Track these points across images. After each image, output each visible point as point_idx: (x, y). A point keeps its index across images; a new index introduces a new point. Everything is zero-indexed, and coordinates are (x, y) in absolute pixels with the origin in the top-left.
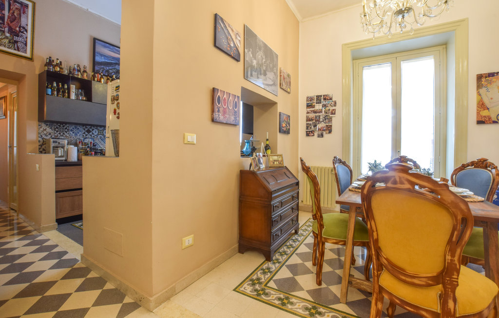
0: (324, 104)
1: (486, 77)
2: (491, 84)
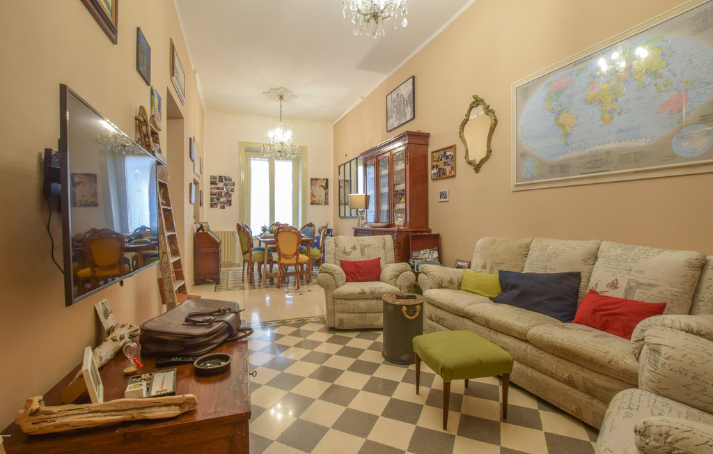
0: (225, 183)
1: (314, 180)
2: (315, 184)
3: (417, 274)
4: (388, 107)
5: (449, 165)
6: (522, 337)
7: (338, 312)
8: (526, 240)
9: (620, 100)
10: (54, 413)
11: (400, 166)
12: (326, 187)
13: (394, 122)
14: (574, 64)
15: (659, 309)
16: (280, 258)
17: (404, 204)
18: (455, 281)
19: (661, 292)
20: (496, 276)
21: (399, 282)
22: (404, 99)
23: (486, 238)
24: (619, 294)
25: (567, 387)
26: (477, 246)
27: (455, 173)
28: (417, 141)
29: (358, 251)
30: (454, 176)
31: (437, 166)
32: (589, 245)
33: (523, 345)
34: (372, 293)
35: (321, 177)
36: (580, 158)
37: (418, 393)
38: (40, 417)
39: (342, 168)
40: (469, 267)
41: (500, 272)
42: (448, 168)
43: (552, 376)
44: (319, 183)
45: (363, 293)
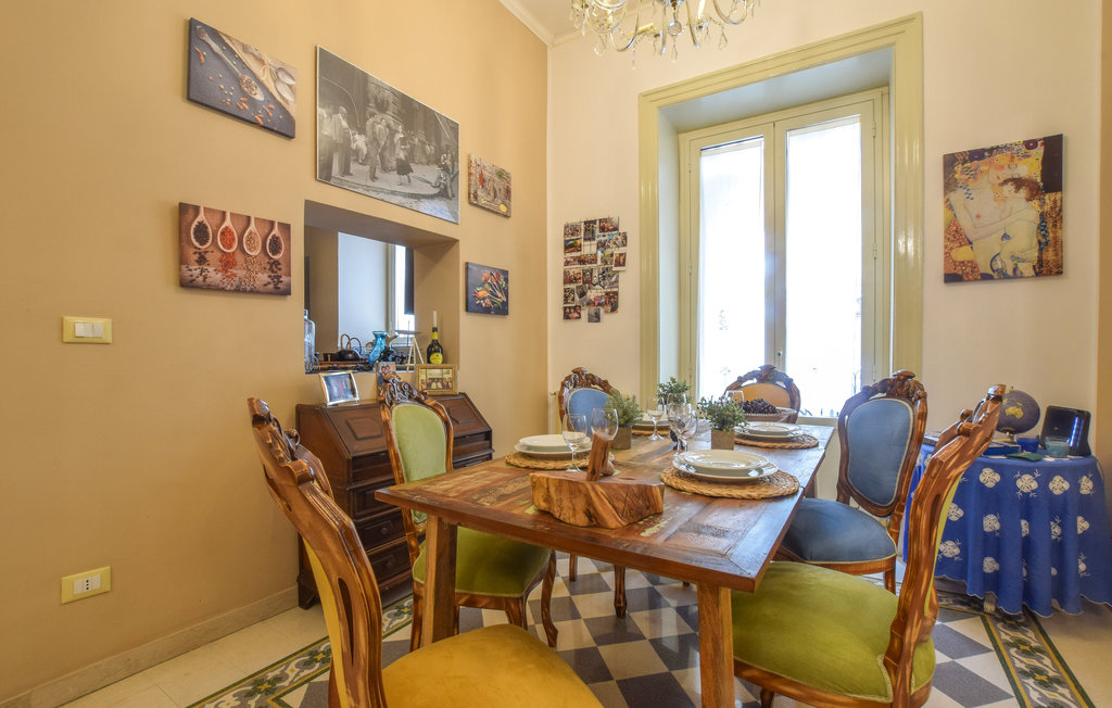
0: (600, 242)
1: (965, 162)
2: (975, 178)
44: (991, 171)
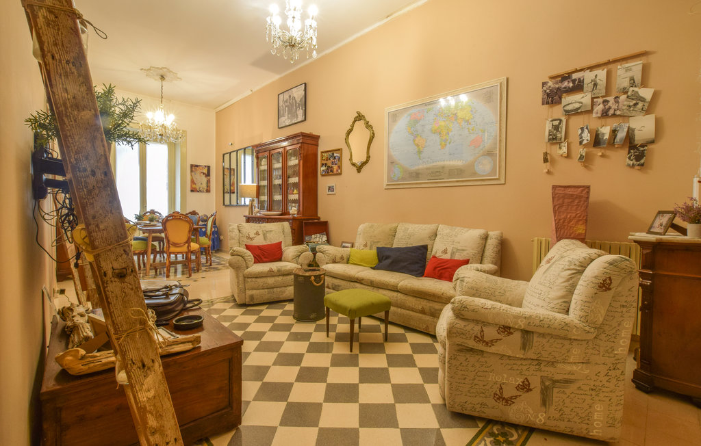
2: (196, 171)
3: (315, 255)
4: (280, 105)
5: (336, 164)
6: (395, 289)
7: (248, 289)
8: (394, 225)
9: (450, 134)
10: (97, 356)
11: (294, 161)
12: (208, 175)
13: (285, 120)
14: (426, 104)
15: (466, 262)
16: (169, 247)
17: (297, 195)
18: (345, 257)
19: (468, 254)
20: (374, 252)
21: (300, 260)
22: (296, 101)
23: (367, 224)
24: (447, 257)
25: (420, 315)
26: (359, 230)
27: (341, 171)
28: (309, 142)
29: (261, 236)
30: (340, 174)
31: (326, 164)
32: (432, 227)
33: (395, 294)
34: (279, 271)
35: (203, 164)
36: (428, 169)
37: (328, 336)
38: (88, 360)
39: (227, 157)
40: (352, 247)
41: (378, 248)
42: (335, 167)
43: (413, 310)
44: (199, 170)
45: (271, 271)
